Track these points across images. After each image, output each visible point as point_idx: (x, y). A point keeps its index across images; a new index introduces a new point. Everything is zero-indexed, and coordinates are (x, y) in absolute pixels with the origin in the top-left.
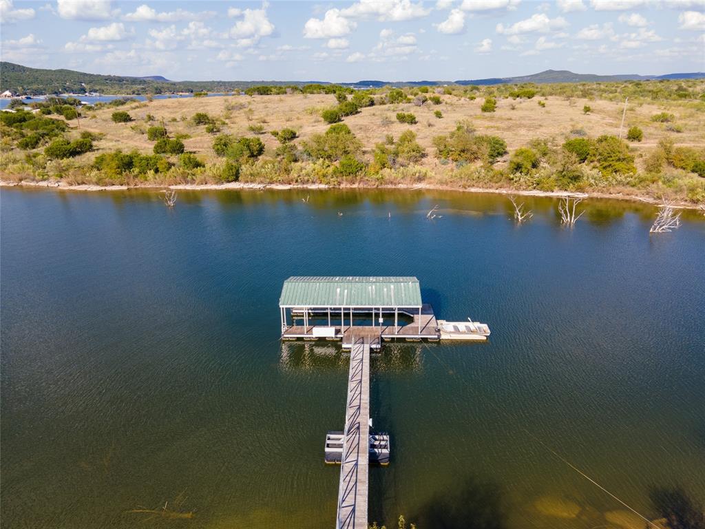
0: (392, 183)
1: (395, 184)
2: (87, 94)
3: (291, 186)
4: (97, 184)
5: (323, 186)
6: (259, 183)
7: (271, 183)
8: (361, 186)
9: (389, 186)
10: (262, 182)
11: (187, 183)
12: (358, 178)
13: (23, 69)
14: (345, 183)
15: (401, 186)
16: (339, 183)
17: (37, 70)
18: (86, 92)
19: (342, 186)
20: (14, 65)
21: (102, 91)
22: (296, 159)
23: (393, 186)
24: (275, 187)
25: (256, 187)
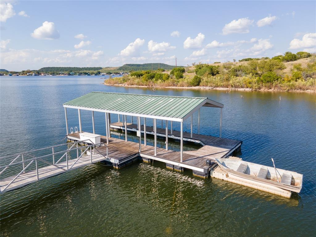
0: (301, 88)
1: (304, 90)
3: (228, 89)
4: (137, 85)
5: (248, 90)
6: (210, 87)
7: (217, 87)
8: (276, 90)
9: (299, 91)
10: (211, 86)
12: (274, 84)
14: (264, 88)
15: (309, 91)
16: (260, 88)
19: (262, 90)
22: (237, 76)
23: (302, 91)
24: (218, 89)
25: (207, 88)
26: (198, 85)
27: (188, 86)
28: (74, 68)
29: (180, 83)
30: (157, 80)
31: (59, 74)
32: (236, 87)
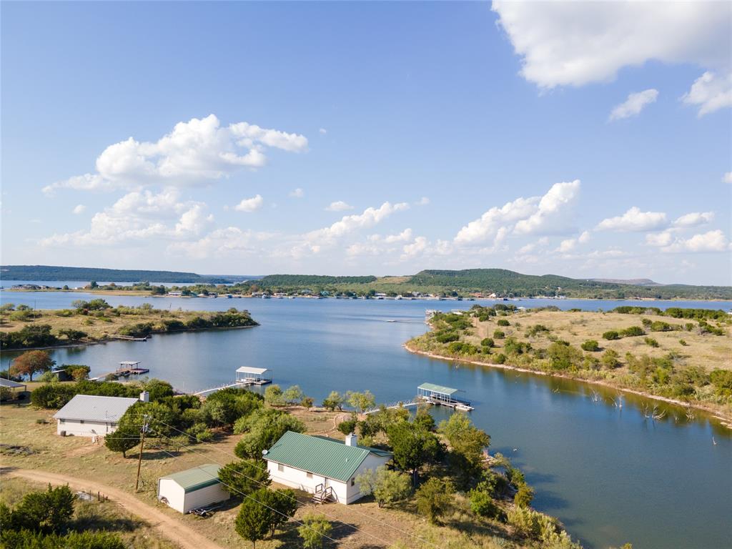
0: (581, 378)
2: (556, 297)
4: (442, 355)
5: (543, 373)
8: (566, 377)
9: (580, 380)
11: (480, 361)
13: (516, 275)
16: (553, 373)
17: (527, 276)
18: (555, 295)
19: (555, 375)
20: (510, 272)
21: (569, 295)
22: (542, 358)
23: (583, 380)
24: (519, 370)
25: (510, 368)
26: (502, 363)
27: (493, 364)
28: (324, 277)
29: (486, 359)
30: (463, 353)
31: (303, 294)
32: (535, 370)
